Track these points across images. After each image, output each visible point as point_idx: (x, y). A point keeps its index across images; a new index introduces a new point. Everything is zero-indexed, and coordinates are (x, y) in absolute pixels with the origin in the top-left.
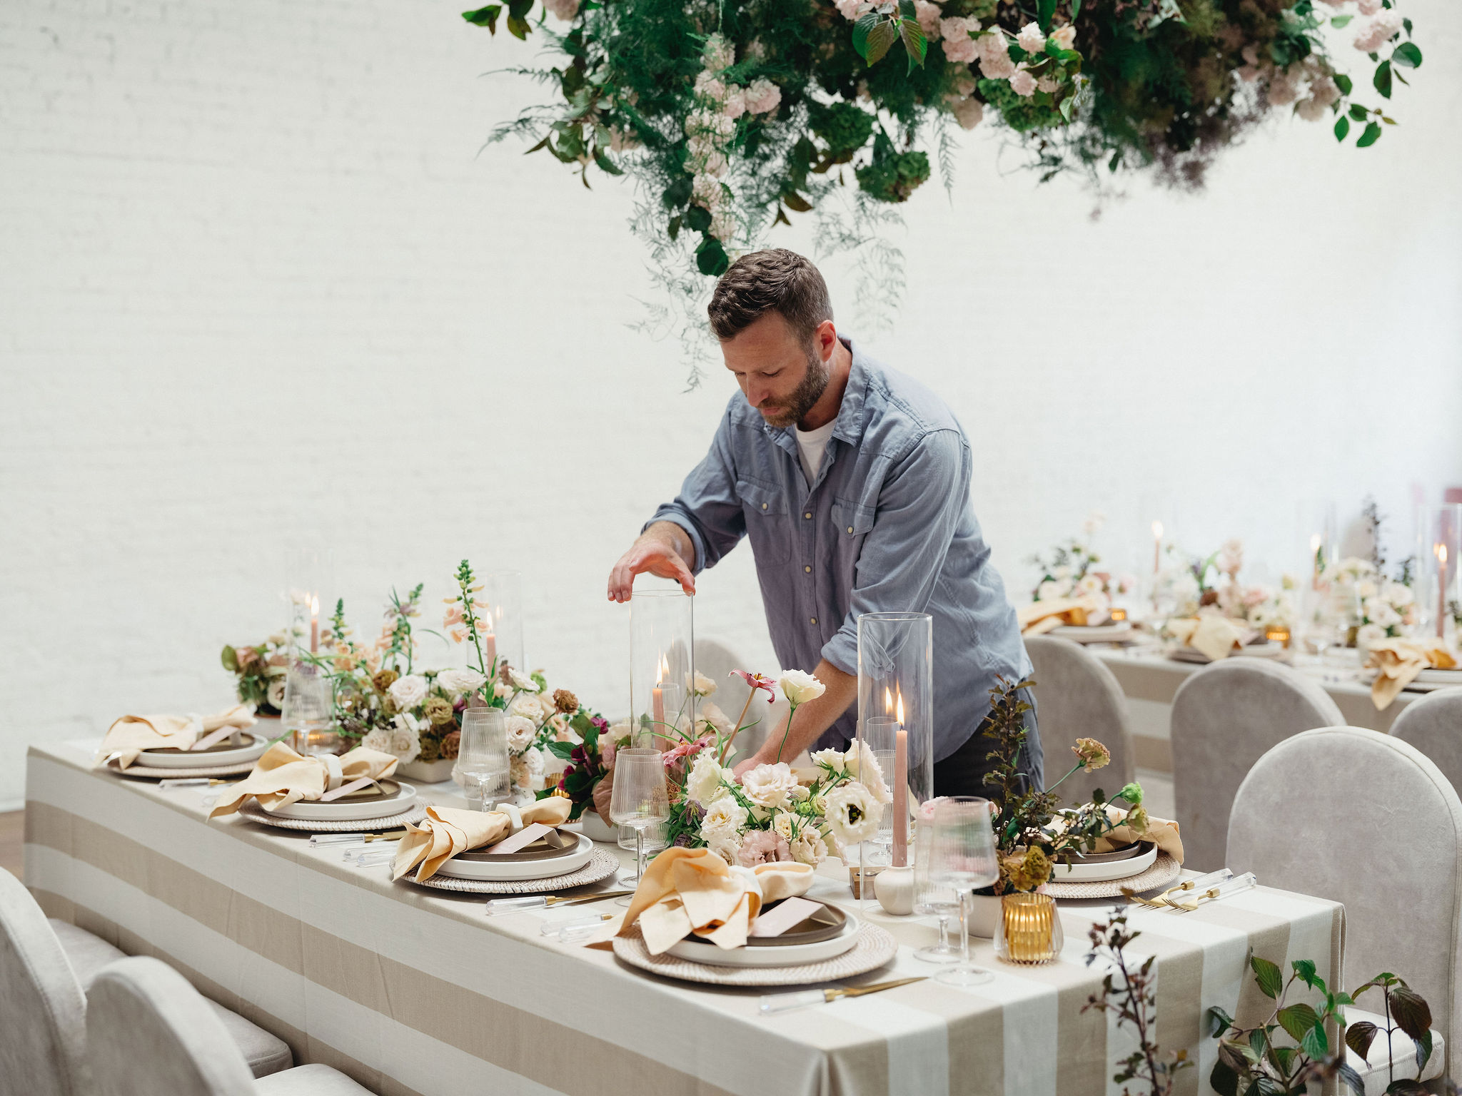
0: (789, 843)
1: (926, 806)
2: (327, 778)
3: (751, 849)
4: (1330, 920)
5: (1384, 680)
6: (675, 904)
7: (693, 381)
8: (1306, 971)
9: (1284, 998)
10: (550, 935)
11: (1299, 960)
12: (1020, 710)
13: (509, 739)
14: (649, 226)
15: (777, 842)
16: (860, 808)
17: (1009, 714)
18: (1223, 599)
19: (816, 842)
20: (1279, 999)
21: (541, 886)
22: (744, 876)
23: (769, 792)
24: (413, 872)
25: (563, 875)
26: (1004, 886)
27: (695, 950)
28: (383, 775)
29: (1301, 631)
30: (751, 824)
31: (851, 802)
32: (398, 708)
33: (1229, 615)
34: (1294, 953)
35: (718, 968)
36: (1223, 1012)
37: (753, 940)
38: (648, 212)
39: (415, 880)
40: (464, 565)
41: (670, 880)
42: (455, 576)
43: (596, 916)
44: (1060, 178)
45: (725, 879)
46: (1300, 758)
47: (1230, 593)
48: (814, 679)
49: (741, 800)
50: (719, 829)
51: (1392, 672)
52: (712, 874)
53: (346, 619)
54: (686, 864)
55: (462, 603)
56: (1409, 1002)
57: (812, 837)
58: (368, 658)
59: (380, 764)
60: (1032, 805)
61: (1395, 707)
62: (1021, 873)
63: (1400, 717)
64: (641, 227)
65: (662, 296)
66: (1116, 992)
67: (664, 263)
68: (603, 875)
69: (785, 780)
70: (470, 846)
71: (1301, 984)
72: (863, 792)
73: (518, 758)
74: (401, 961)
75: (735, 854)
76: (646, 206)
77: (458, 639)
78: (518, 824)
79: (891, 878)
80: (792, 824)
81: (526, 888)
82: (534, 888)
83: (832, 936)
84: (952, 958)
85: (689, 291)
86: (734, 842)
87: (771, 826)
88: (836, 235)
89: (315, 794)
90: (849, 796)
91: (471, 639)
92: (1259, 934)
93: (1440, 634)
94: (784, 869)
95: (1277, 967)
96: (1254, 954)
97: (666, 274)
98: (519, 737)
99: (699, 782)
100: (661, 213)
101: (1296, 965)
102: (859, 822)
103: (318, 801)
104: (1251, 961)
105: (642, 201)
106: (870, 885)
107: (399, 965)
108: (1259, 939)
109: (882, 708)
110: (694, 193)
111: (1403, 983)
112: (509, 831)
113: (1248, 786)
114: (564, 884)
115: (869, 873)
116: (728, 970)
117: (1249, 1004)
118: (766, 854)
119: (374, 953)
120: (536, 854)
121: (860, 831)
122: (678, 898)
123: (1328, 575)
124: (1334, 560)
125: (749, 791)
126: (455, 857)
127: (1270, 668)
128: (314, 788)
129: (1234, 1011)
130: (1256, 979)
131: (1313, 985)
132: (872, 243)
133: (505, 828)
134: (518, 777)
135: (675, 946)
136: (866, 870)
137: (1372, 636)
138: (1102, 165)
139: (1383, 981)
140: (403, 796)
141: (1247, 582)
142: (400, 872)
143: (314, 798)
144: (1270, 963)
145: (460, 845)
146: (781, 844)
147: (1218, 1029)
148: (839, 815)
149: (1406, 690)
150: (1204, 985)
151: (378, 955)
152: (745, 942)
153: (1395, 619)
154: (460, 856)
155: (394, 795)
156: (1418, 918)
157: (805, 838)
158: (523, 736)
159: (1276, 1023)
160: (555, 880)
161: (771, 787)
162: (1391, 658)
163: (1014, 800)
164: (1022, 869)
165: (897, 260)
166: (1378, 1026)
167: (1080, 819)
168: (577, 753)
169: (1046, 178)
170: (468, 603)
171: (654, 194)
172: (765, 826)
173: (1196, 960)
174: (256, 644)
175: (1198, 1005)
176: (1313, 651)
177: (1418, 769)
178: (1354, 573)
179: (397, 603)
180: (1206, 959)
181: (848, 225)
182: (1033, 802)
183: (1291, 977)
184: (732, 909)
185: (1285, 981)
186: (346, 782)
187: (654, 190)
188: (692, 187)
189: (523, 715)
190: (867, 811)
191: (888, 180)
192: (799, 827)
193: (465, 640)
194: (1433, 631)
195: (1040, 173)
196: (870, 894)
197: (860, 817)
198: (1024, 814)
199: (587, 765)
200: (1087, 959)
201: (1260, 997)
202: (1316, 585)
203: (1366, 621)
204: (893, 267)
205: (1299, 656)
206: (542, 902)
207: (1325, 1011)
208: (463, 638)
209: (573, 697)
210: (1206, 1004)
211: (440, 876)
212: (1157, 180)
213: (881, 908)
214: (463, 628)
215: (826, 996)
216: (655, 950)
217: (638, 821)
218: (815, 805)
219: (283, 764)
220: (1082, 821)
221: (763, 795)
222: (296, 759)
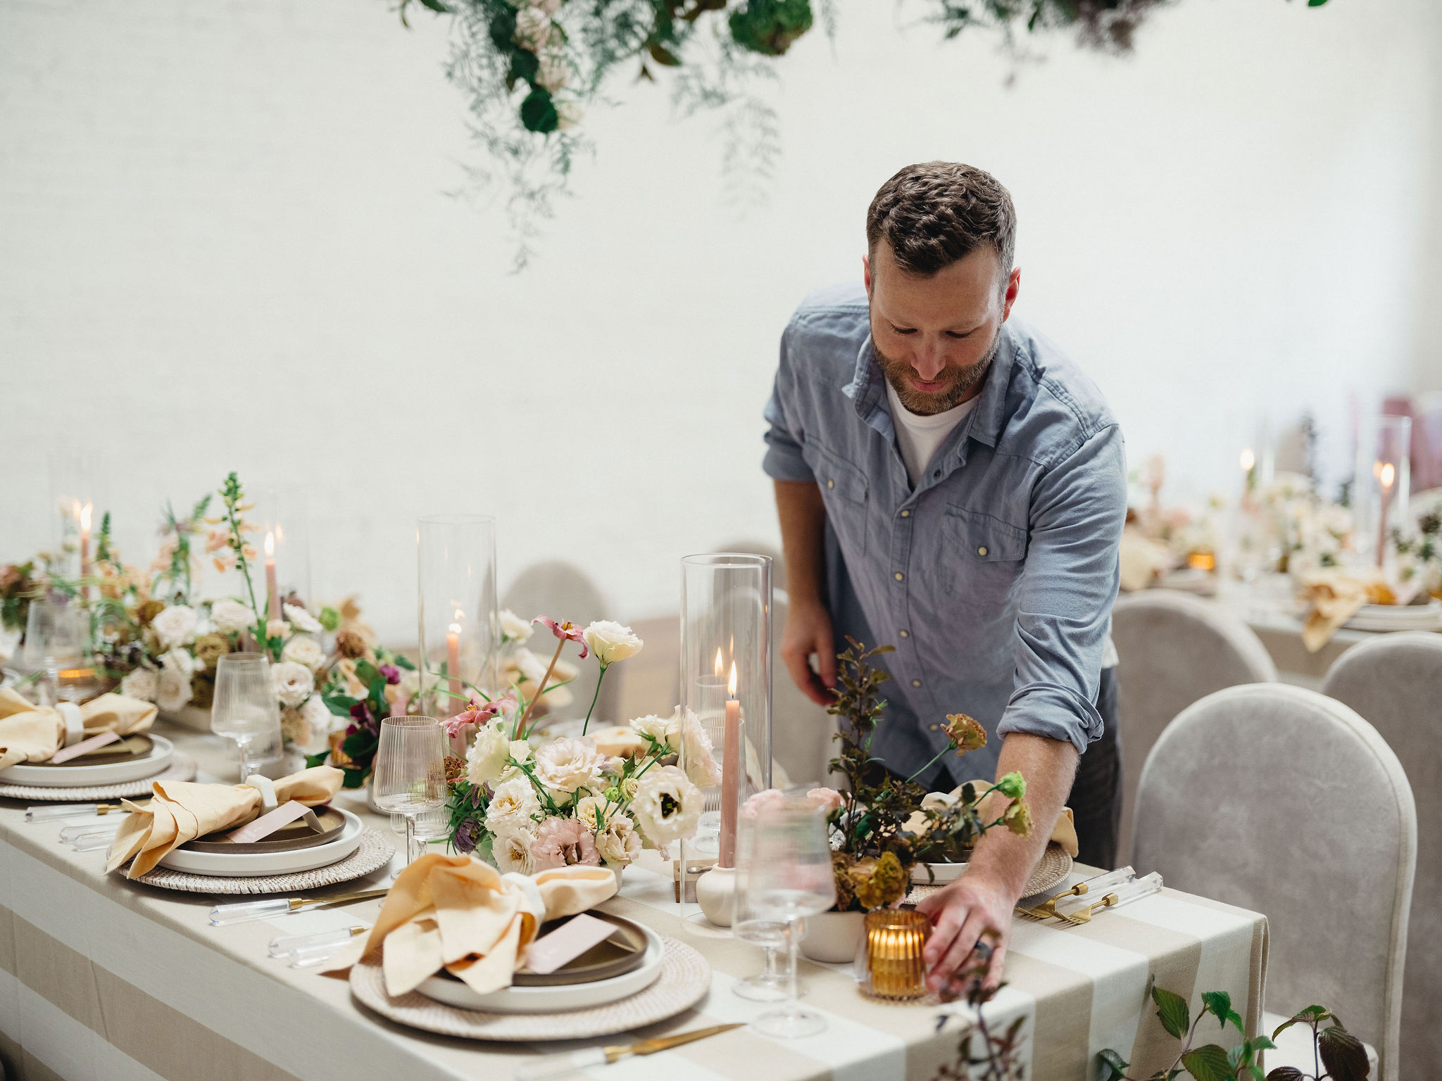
0: (595, 835)
1: (754, 800)
2: (64, 733)
3: (547, 841)
4: (1250, 937)
5: (1316, 618)
6: (430, 925)
7: (520, 260)
8: (1219, 1004)
9: (1191, 1038)
10: (279, 956)
11: (1212, 991)
12: (876, 680)
13: (277, 690)
14: (467, 71)
15: (579, 833)
16: (676, 798)
17: (861, 686)
18: (1144, 519)
19: (627, 834)
20: (1185, 1040)
21: (286, 884)
22: (520, 888)
23: (569, 774)
24: (127, 865)
25: (319, 868)
26: (849, 900)
27: (445, 990)
28: (137, 728)
29: (1229, 554)
30: (551, 808)
31: (665, 791)
32: (163, 645)
33: (1150, 537)
34: (1204, 983)
35: (474, 1014)
36: (1116, 1055)
37: (520, 979)
38: (466, 55)
39: (128, 874)
40: (232, 478)
41: (428, 892)
42: (220, 492)
43: (344, 929)
44: (968, 33)
45: (494, 894)
46: (1222, 721)
47: (1153, 512)
48: (630, 634)
49: (536, 783)
50: (507, 818)
51: (1326, 607)
52: (479, 885)
53: (113, 537)
54: (448, 873)
55: (228, 524)
56: (1343, 1045)
57: (623, 828)
58: (140, 582)
59: (132, 714)
60: (890, 797)
61: (1331, 649)
62: (870, 887)
63: (1337, 665)
64: (458, 73)
65: (481, 156)
66: (975, 1062)
67: (486, 117)
68: (370, 868)
69: (589, 759)
70: (202, 832)
71: (1211, 1018)
72: (680, 778)
73: (292, 712)
74: (115, 973)
75: (528, 847)
76: (464, 47)
77: (220, 567)
78: (270, 801)
79: (717, 882)
80: (598, 811)
81: (266, 886)
82: (277, 887)
83: (627, 968)
84: (779, 994)
85: (515, 152)
86: (528, 832)
87: (574, 813)
88: (696, 90)
89: (44, 753)
90: (662, 784)
91: (239, 567)
92: (1162, 958)
93: (1380, 562)
94: (575, 876)
95: (1183, 1000)
96: (1156, 984)
97: (488, 131)
98: (291, 688)
99: (479, 762)
100: (481, 56)
101: (1207, 997)
102: (675, 817)
103: (45, 763)
104: (1152, 991)
105: (459, 41)
106: (691, 886)
107: (113, 976)
108: (1162, 963)
109: (711, 671)
110: (518, 31)
111: (1336, 1020)
112: (259, 810)
113: (1161, 751)
114: (316, 882)
115: (694, 869)
116: (485, 1016)
117: (1148, 1043)
118: (566, 848)
119: (87, 959)
120: (283, 843)
121: (675, 828)
122: (433, 916)
123: (1259, 495)
124: (1267, 478)
125: (543, 772)
126: (181, 847)
127: (1191, 605)
128: (44, 745)
129: (1130, 1051)
130: (1158, 1014)
131: (1227, 1021)
132: (741, 102)
133: (255, 806)
134: (293, 734)
135: (423, 984)
136: (690, 864)
137: (1307, 566)
138: (1019, 24)
139: (1312, 1016)
140: (158, 753)
141: (1170, 502)
142: (114, 865)
143: (42, 758)
144: (1175, 995)
145: (188, 831)
146: (584, 836)
147: (1109, 1077)
148: (649, 808)
149: (1344, 628)
150: (1093, 1024)
151: (92, 962)
152: (508, 981)
153: (1329, 545)
154: (188, 846)
155: (145, 754)
156: (1352, 913)
157: (613, 830)
158: (296, 687)
159: (1181, 1066)
160: (306, 876)
161: (571, 767)
162: (1325, 592)
163: (866, 791)
164: (872, 882)
165: (771, 122)
166: (1303, 1072)
167: (945, 819)
168: (357, 710)
169: (953, 33)
170: (236, 524)
171: (473, 35)
172: (567, 810)
173: (1082, 997)
174: (20, 560)
175: (1085, 1049)
176: (1240, 578)
177: (1357, 738)
178: (1289, 494)
179: (172, 519)
180: (1096, 993)
181: (712, 78)
182: (889, 793)
183: (1200, 1013)
184: (495, 935)
185: (1192, 1017)
186: (88, 737)
187: (475, 29)
188: (515, 25)
189: (297, 661)
190: (685, 802)
191: (763, 29)
192: (606, 816)
193: (231, 571)
194: (1372, 558)
195: (943, 28)
196: (691, 896)
197: (675, 810)
198: (878, 808)
199: (369, 725)
200: (937, 1022)
201: (1162, 1033)
202: (1247, 506)
203: (1299, 547)
204: (767, 131)
205: (1225, 585)
206: (284, 907)
207: (1240, 1060)
208: (227, 568)
209: (360, 640)
210: (1094, 1047)
211: (163, 869)
212: (1080, 42)
213: (703, 916)
214: (228, 553)
215: (607, 1055)
216: (396, 990)
217: (408, 805)
218: (624, 791)
219: (11, 713)
220: (947, 822)
221: (561, 777)
222: (27, 709)
